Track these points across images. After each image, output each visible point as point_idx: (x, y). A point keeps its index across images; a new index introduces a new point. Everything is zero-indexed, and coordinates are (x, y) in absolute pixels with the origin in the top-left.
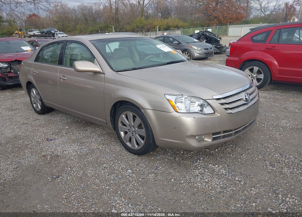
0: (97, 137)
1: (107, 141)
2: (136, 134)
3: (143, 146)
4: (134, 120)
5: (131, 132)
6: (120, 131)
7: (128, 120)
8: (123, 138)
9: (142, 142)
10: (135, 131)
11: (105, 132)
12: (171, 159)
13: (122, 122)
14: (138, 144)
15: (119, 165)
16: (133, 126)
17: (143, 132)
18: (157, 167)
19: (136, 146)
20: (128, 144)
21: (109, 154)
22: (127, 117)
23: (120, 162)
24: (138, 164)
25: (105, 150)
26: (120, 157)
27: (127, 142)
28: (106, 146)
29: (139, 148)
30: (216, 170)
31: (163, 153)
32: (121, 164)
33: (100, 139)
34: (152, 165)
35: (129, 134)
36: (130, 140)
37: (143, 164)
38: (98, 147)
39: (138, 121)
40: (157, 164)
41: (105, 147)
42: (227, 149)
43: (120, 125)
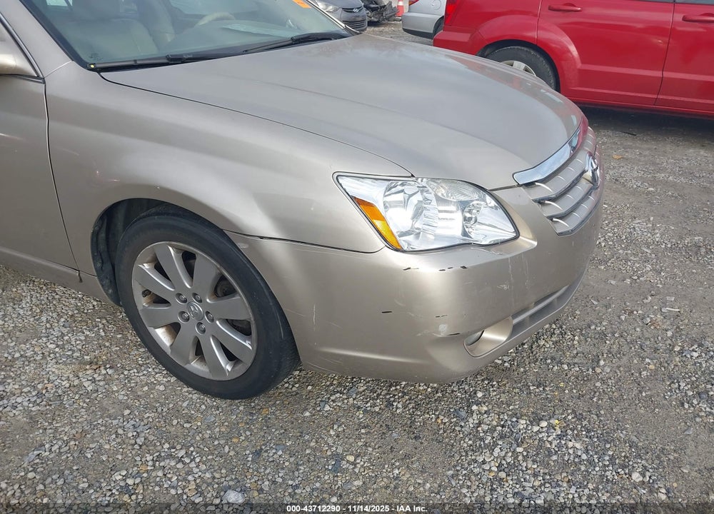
0: (65, 331)
1: (107, 344)
2: (212, 320)
3: (255, 359)
4: (190, 271)
5: (194, 321)
6: (151, 329)
7: (168, 278)
8: (169, 352)
9: (247, 344)
10: (207, 313)
11: (95, 303)
12: (377, 409)
13: (146, 293)
14: (230, 357)
15: (180, 466)
16: (195, 295)
17: (239, 306)
18: (339, 458)
19: (229, 368)
20: (196, 366)
21: (127, 412)
22: (159, 268)
23: (182, 453)
24: (258, 453)
25: (109, 394)
26: (175, 422)
27: (188, 362)
28: (110, 371)
29: (241, 369)
30: (551, 443)
31: (340, 384)
32: (187, 460)
33: (76, 340)
34: (314, 449)
35: (190, 330)
36: (199, 352)
37: (280, 453)
38: (76, 382)
39: (207, 267)
40: (330, 441)
41: (108, 380)
42: (542, 342)
43: (142, 303)
